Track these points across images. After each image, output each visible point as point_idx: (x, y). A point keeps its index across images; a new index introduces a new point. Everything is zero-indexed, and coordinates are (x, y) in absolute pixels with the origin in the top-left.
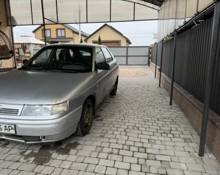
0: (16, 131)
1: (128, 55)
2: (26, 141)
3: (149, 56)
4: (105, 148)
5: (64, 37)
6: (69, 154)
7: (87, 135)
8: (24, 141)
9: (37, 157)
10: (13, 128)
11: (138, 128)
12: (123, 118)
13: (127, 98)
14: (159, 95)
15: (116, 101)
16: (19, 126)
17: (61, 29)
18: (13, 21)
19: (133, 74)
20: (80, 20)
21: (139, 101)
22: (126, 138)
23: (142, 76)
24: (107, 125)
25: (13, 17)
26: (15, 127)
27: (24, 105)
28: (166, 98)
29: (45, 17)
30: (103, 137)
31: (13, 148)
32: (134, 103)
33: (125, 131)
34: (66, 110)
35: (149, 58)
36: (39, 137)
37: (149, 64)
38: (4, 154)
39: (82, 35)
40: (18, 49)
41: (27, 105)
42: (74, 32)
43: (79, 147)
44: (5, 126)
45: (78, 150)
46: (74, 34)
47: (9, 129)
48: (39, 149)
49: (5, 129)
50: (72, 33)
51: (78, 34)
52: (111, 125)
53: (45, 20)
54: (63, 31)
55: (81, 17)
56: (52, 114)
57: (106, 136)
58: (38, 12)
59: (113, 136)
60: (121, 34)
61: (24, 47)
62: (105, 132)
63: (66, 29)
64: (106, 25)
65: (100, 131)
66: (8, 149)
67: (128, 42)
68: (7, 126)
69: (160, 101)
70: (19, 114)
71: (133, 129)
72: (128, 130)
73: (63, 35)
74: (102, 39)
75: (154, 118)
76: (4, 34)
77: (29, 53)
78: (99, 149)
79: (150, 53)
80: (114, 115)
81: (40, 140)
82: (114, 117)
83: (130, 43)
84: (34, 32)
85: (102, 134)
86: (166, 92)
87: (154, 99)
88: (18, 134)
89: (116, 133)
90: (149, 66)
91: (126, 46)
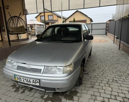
0: (40, 84)
1: (93, 29)
2: (45, 90)
3: (106, 29)
4: (97, 97)
5: (53, 20)
6: (74, 100)
7: (81, 85)
8: (44, 90)
9: (53, 101)
10: (38, 82)
11: (116, 81)
12: (103, 73)
13: (100, 57)
14: (121, 56)
15: (93, 60)
16: (42, 81)
17: (51, 15)
18: (27, 12)
19: (98, 41)
20: (62, 9)
21: (109, 60)
22: (110, 89)
23: (104, 42)
24: (93, 78)
25: (26, 10)
26: (39, 81)
27: (45, 66)
28: (127, 58)
29: (45, 8)
30: (93, 88)
31: (35, 92)
32: (106, 62)
33: (107, 83)
34: (72, 70)
35: (106, 30)
36: (55, 89)
37: (106, 34)
38: (31, 97)
39: (63, 18)
40: (28, 27)
41: (47, 66)
42: (58, 17)
43: (79, 95)
44: (33, 80)
45: (79, 97)
46: (58, 18)
47: (36, 83)
48: (52, 95)
49: (33, 82)
50: (57, 17)
51: (61, 17)
52: (96, 78)
53: (45, 10)
54: (52, 16)
55: (63, 7)
56: (63, 73)
57: (95, 87)
58: (40, 5)
59: (100, 87)
60: (86, 16)
61: (31, 26)
62: (93, 83)
63: (54, 15)
64: (77, 11)
65: (90, 83)
66: (33, 93)
67: (91, 20)
68: (34, 80)
69: (124, 60)
70: (42, 72)
71: (113, 82)
72: (110, 83)
73: (52, 18)
74: (76, 20)
75: (125, 73)
76: (22, 19)
77: (34, 30)
78: (94, 97)
79: (107, 27)
80: (95, 70)
81: (55, 90)
82: (95, 72)
83: (92, 21)
84: (36, 17)
85: (92, 85)
86: (126, 53)
87: (119, 59)
88: (41, 85)
89: (101, 84)
90: (106, 35)
91: (90, 23)
